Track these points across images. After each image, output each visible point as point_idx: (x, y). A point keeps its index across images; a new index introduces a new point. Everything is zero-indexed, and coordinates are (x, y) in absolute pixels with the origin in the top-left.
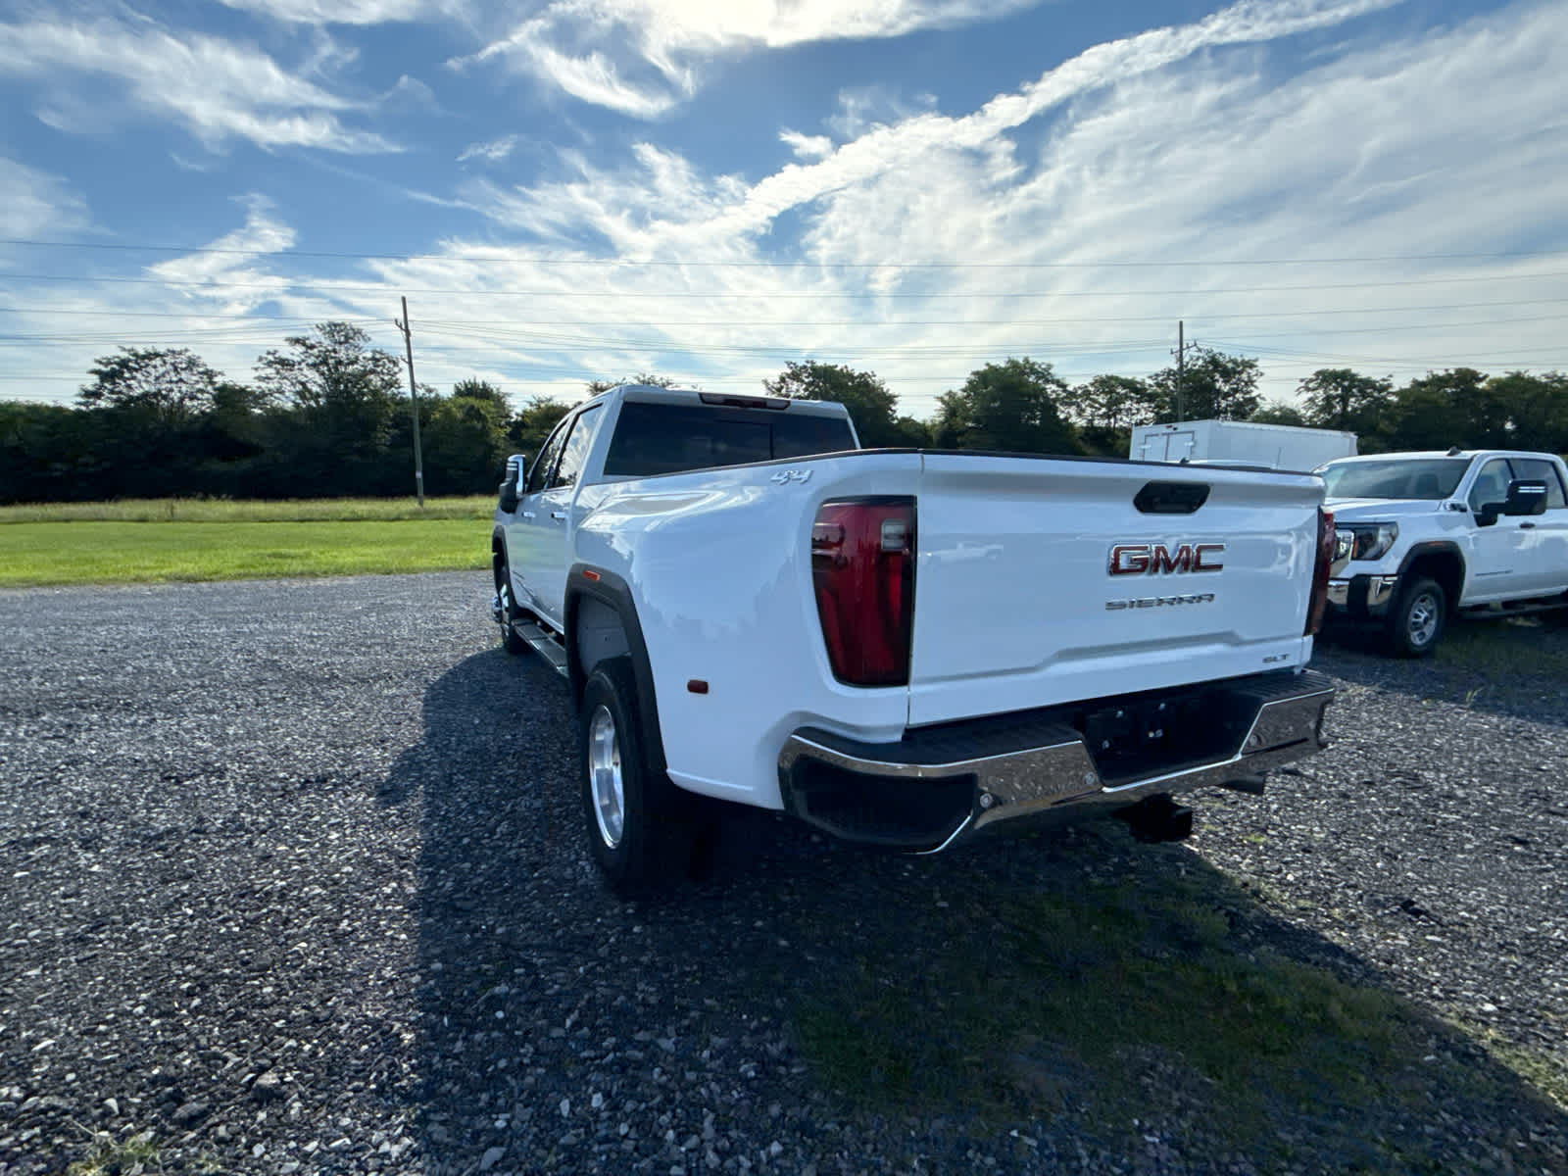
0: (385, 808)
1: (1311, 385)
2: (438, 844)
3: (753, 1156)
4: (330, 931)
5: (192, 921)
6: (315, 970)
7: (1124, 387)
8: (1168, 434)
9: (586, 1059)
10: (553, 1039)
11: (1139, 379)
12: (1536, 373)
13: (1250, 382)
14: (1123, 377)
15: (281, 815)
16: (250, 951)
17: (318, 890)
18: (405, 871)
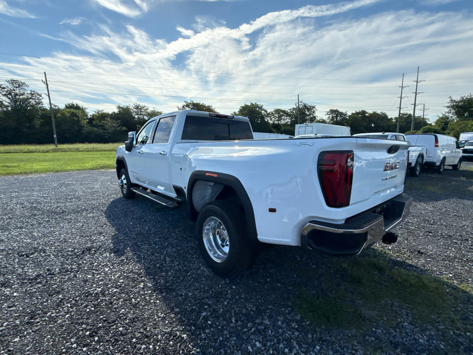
0: (120, 257)
1: (329, 113)
2: (149, 268)
3: (313, 351)
4: (130, 304)
5: (73, 308)
6: (134, 319)
7: (282, 112)
8: (305, 127)
9: (246, 332)
10: (232, 327)
11: (286, 110)
13: (314, 112)
14: (282, 109)
15: (81, 264)
16: (105, 316)
17: (115, 290)
18: (143, 278)
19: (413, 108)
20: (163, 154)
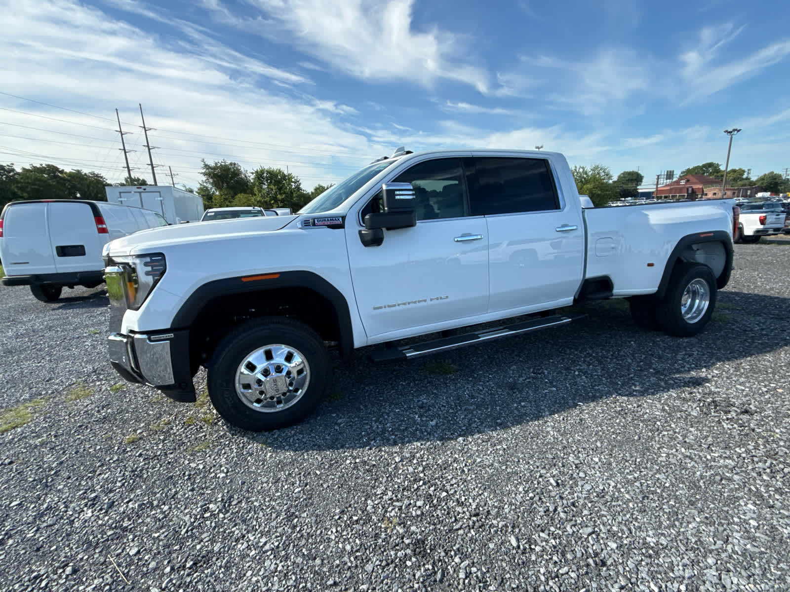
8: (140, 193)
19: (151, 171)
20: (564, 230)
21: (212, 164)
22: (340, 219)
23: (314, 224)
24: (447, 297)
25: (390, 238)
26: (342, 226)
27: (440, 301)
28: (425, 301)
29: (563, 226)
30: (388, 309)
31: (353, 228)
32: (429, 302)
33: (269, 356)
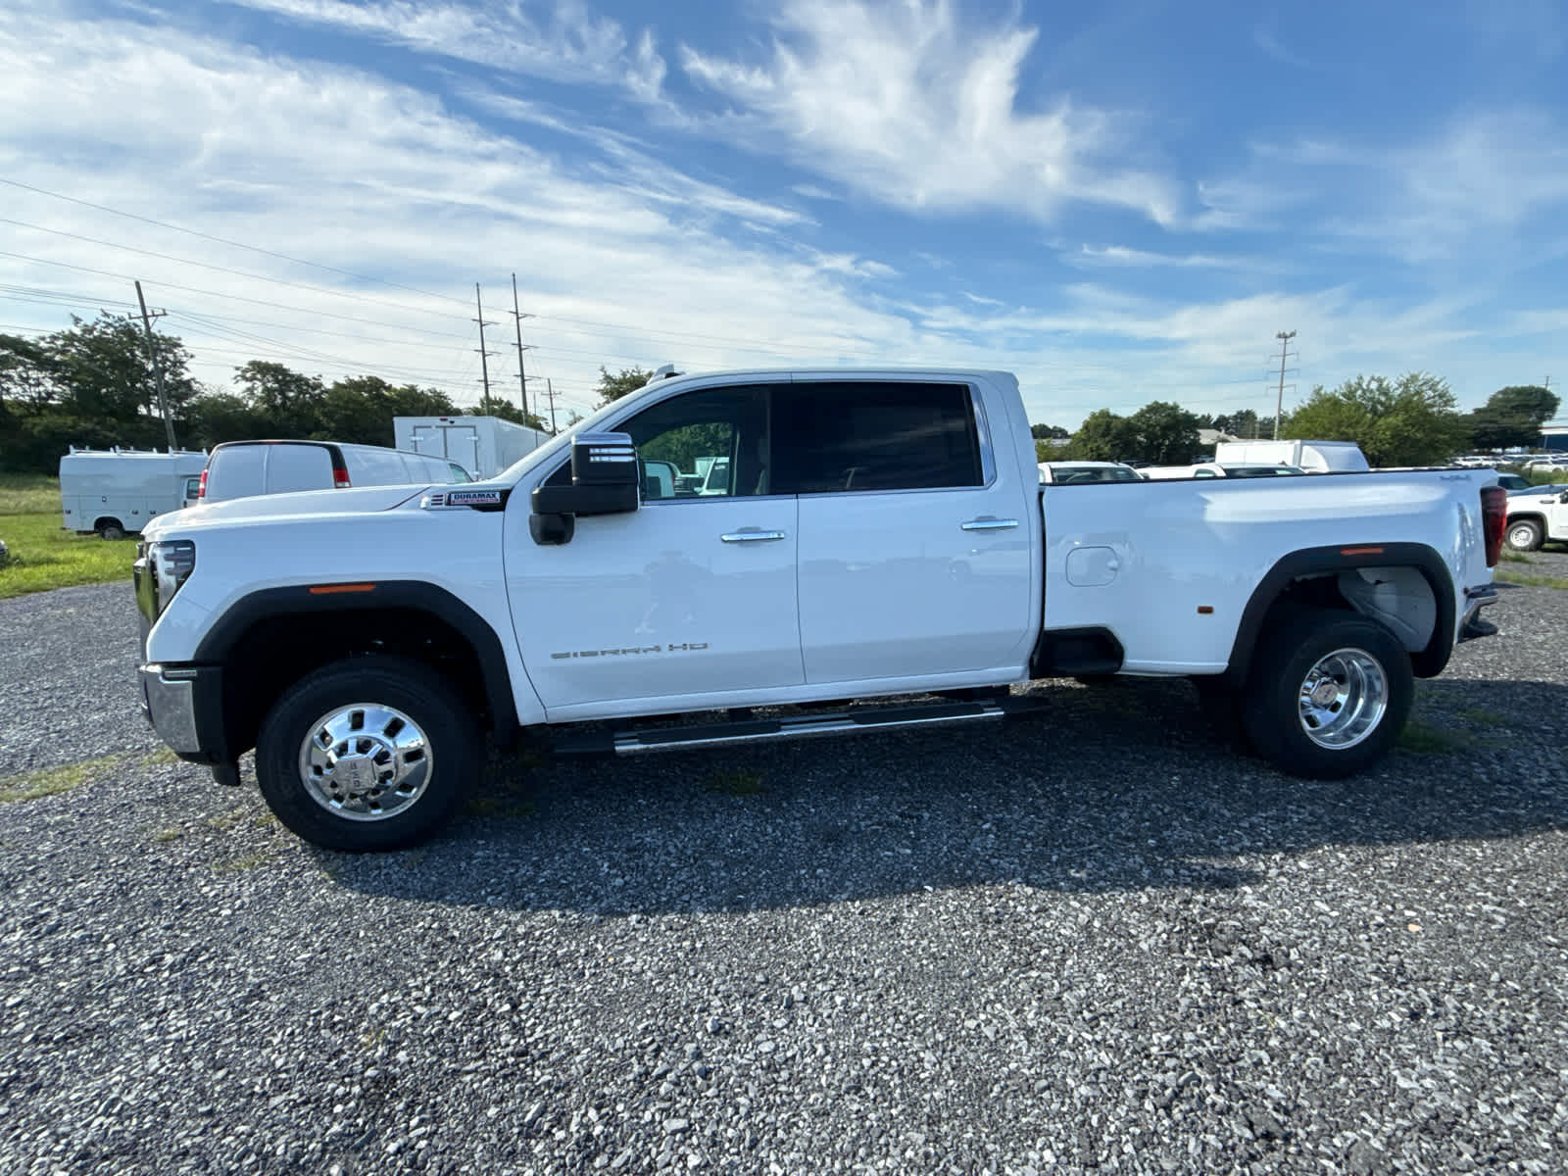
12: (423, 387)
13: (179, 363)
20: (985, 527)
21: (618, 376)
22: (498, 496)
23: (449, 503)
24: (705, 646)
25: (586, 530)
26: (500, 507)
27: (689, 652)
28: (658, 649)
29: (979, 520)
30: (581, 660)
31: (521, 510)
32: (666, 653)
33: (357, 722)
